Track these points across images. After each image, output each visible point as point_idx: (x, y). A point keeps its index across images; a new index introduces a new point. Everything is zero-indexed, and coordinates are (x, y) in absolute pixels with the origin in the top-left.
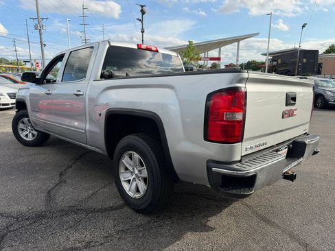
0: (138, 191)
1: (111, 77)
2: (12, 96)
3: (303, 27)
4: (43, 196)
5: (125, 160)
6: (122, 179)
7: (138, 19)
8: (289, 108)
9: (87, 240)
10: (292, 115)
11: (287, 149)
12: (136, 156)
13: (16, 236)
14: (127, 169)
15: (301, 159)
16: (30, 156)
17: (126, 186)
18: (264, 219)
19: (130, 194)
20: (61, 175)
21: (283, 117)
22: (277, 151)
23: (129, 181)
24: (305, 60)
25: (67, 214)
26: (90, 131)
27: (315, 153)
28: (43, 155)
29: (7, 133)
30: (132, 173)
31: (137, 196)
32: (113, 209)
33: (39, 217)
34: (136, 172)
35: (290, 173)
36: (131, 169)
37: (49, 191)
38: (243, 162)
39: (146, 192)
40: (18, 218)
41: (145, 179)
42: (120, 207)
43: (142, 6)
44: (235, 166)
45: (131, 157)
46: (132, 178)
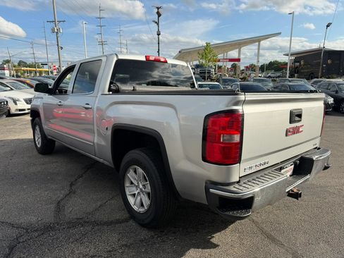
0: (142, 205)
1: (117, 91)
2: (28, 101)
3: (328, 26)
4: (53, 207)
5: (131, 175)
6: (127, 193)
7: (154, 21)
8: (294, 125)
9: (91, 254)
10: (298, 132)
11: (293, 166)
12: (140, 170)
13: (25, 248)
14: (132, 183)
15: (308, 177)
16: (43, 164)
17: (131, 200)
18: (269, 237)
19: (135, 208)
20: (71, 185)
21: (286, 135)
22: (281, 169)
23: (134, 195)
24: (329, 62)
25: (74, 226)
26: (98, 144)
27: (326, 168)
28: (55, 164)
29: (22, 139)
30: (137, 187)
31: (142, 210)
32: (119, 222)
33: (48, 228)
34: (141, 186)
35: (295, 191)
36: (135, 183)
37: (59, 202)
38: (241, 183)
39: (150, 206)
40: (28, 229)
41: (148, 194)
42: (126, 220)
43: (158, 8)
44: (232, 188)
45: (135, 172)
46: (136, 193)
